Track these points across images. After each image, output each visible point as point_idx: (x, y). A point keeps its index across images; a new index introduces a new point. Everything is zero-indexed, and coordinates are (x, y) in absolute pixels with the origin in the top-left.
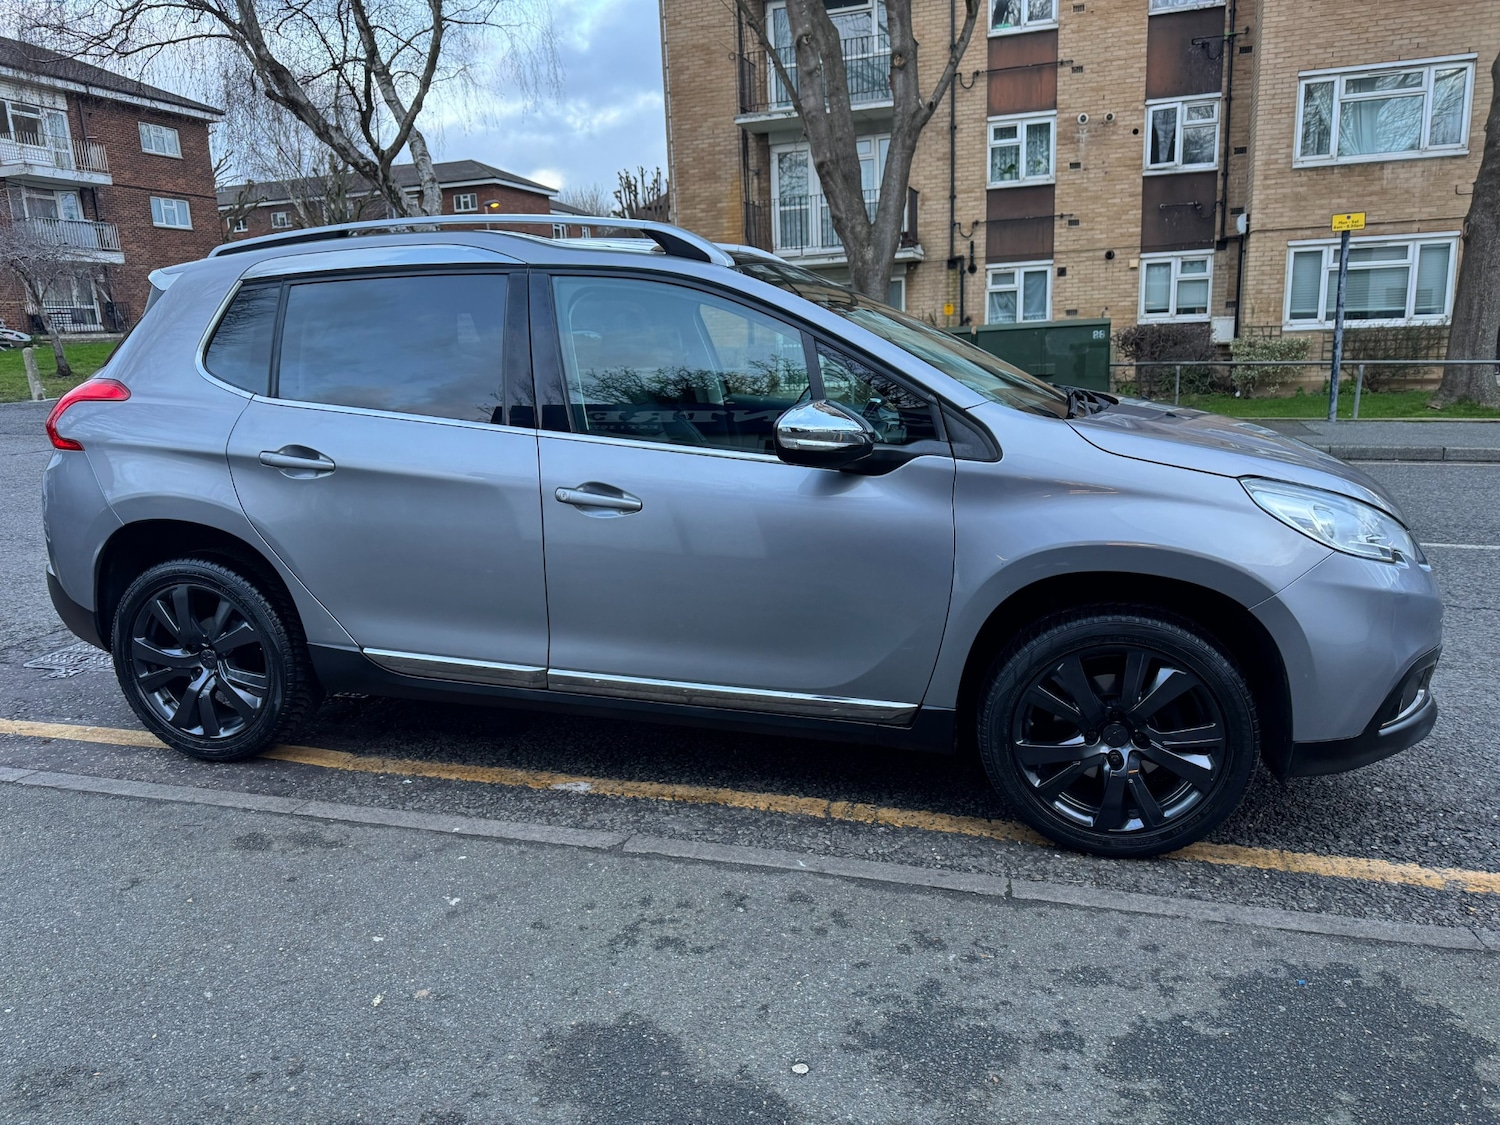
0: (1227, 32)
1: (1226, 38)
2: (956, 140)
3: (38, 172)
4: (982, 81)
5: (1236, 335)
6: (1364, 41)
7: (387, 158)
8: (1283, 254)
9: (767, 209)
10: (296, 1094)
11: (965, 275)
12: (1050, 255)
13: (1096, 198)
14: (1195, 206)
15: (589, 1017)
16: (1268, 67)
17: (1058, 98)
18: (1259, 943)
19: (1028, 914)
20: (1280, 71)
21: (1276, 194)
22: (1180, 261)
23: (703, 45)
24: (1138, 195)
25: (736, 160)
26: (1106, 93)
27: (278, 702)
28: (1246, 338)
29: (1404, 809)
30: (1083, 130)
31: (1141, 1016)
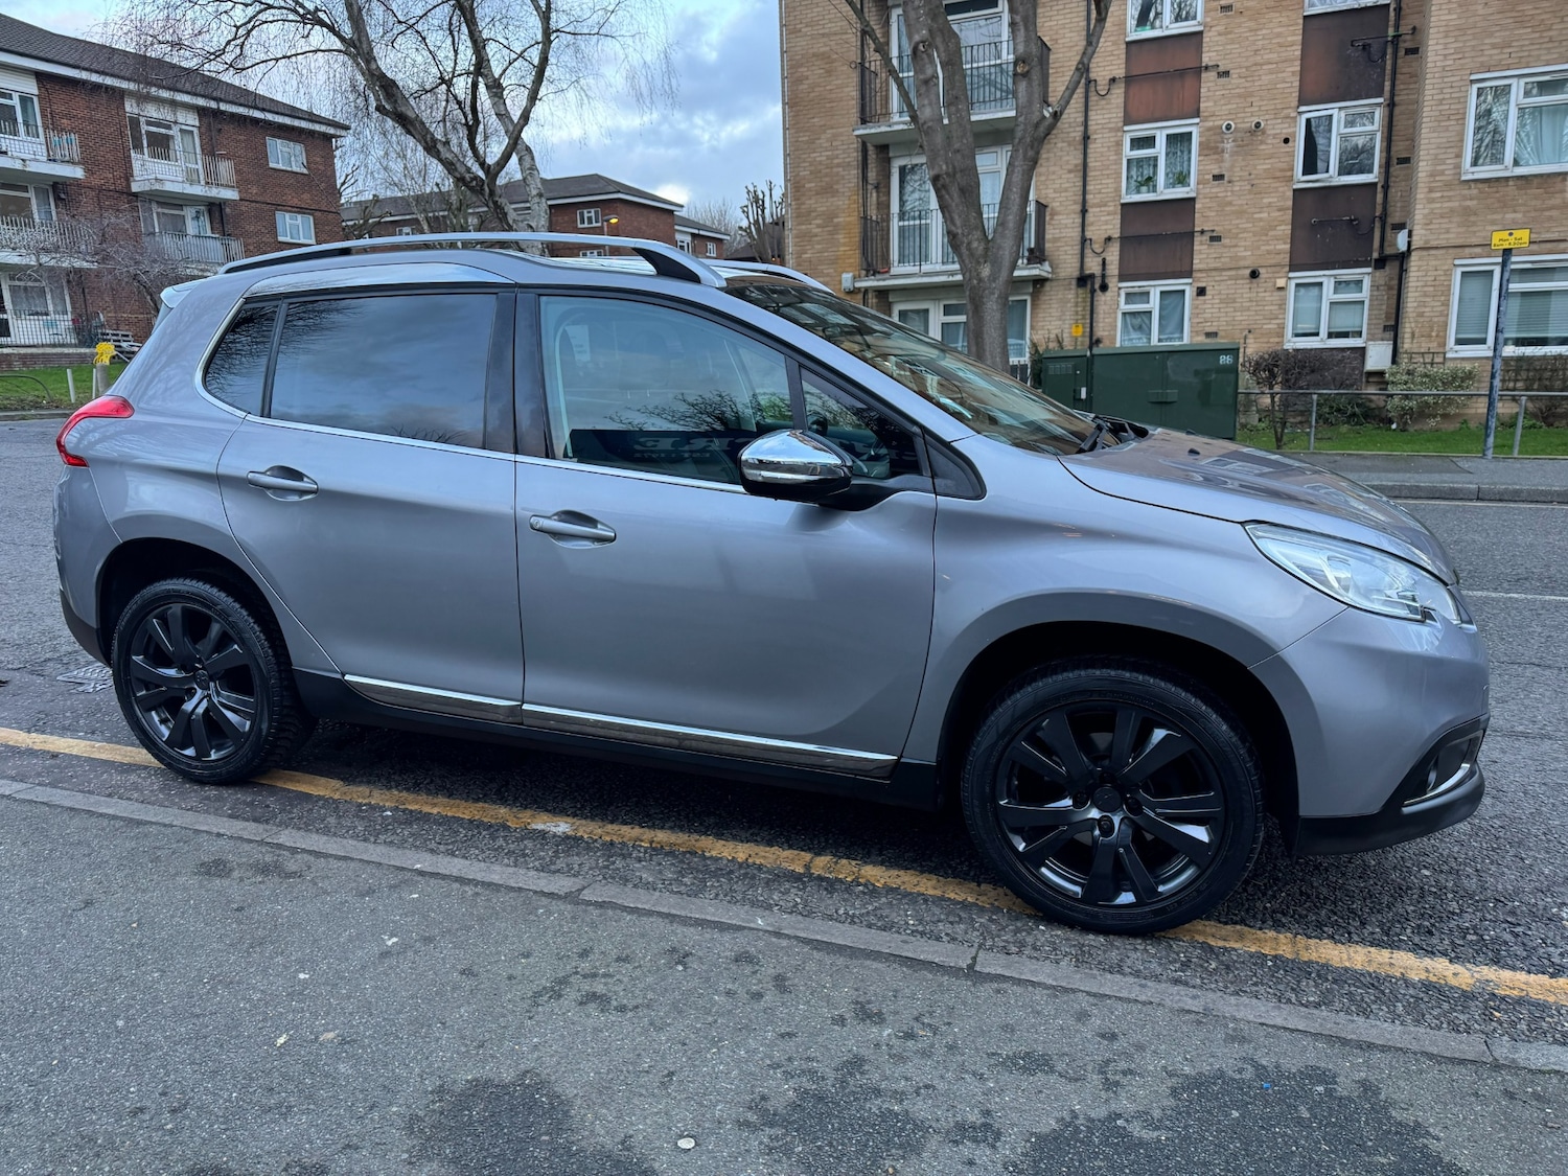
0: (1391, 32)
1: (1390, 39)
2: (1089, 151)
3: (169, 187)
4: (1119, 88)
5: (1394, 361)
6: (1547, 40)
7: (493, 172)
8: (1448, 274)
9: (885, 224)
10: (171, 1132)
11: (1095, 294)
12: (1189, 274)
13: (1240, 213)
14: (1351, 220)
15: (487, 1071)
16: (1436, 70)
17: (1202, 105)
18: (1231, 1039)
19: (986, 990)
20: (1450, 74)
21: (1441, 208)
22: (1332, 280)
23: (823, 54)
24: (1287, 209)
25: (854, 174)
26: (1253, 99)
27: (265, 726)
28: (1403, 366)
29: (1450, 896)
30: (1227, 139)
31: (1073, 1111)
